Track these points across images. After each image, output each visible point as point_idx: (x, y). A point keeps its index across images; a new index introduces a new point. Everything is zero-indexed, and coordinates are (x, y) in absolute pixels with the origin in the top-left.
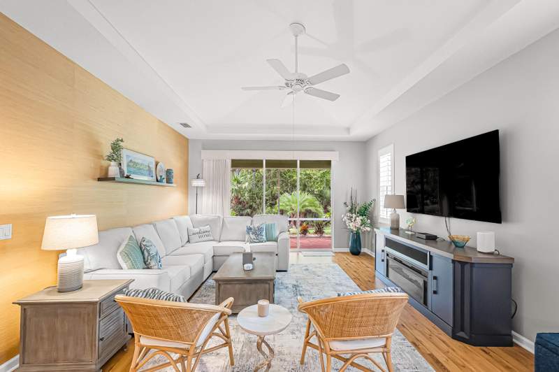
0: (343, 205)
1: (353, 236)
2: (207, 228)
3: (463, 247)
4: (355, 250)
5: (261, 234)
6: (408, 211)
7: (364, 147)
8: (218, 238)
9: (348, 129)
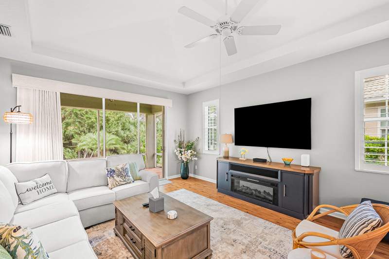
0: (173, 143)
1: (184, 165)
2: (46, 178)
3: (289, 165)
4: (185, 176)
5: (127, 175)
6: (236, 145)
7: (188, 99)
8: (64, 189)
9: (184, 83)
